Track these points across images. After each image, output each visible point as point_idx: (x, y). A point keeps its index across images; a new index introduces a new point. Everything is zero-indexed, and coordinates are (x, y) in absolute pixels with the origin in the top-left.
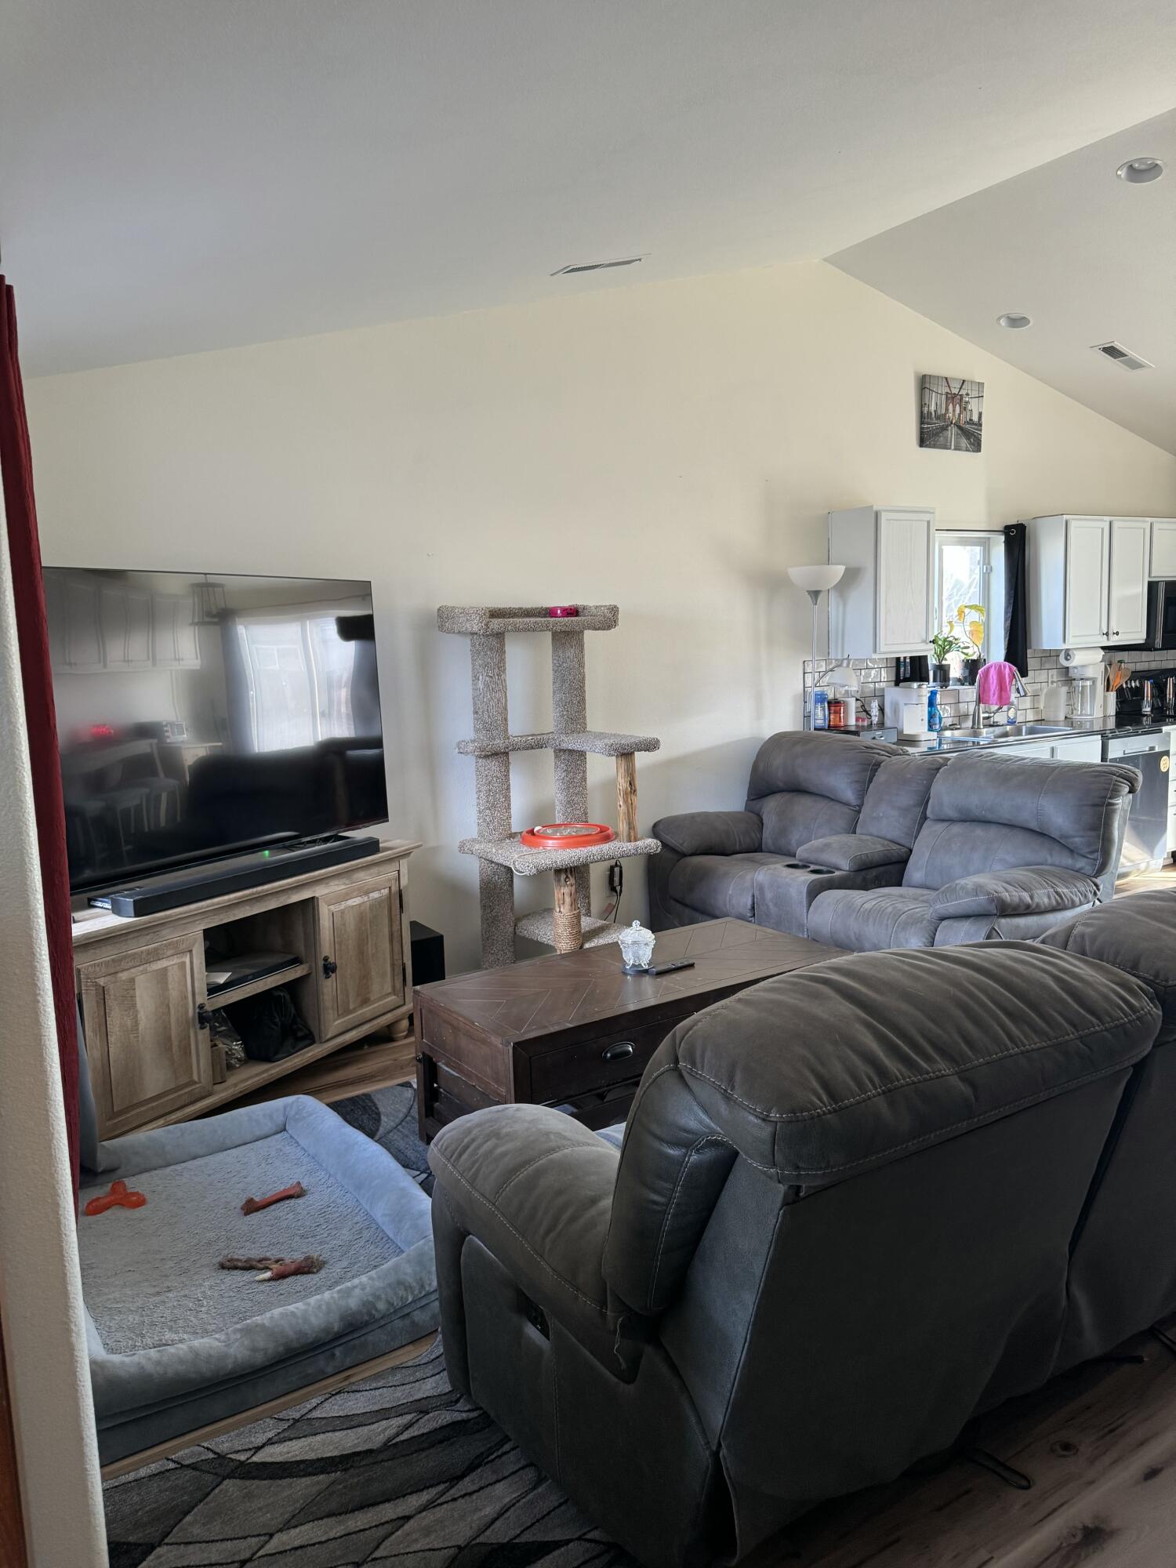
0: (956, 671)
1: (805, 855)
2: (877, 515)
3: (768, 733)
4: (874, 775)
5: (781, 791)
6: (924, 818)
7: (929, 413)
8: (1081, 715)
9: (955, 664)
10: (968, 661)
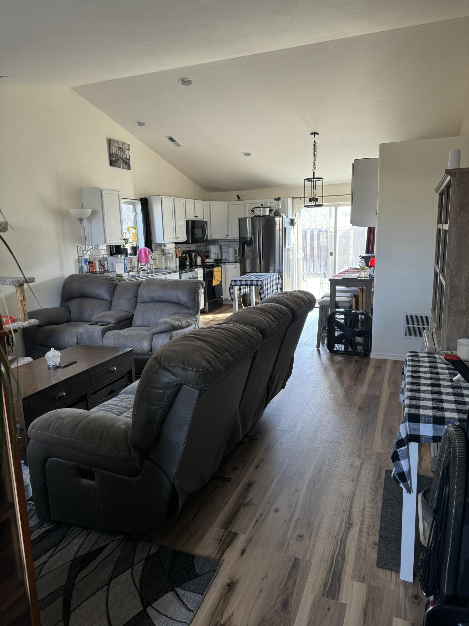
0: (129, 251)
1: (96, 320)
2: (101, 191)
3: (67, 275)
4: (116, 289)
5: (77, 297)
6: (137, 302)
7: (113, 153)
8: (169, 266)
9: (128, 247)
10: (133, 247)
